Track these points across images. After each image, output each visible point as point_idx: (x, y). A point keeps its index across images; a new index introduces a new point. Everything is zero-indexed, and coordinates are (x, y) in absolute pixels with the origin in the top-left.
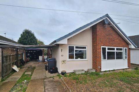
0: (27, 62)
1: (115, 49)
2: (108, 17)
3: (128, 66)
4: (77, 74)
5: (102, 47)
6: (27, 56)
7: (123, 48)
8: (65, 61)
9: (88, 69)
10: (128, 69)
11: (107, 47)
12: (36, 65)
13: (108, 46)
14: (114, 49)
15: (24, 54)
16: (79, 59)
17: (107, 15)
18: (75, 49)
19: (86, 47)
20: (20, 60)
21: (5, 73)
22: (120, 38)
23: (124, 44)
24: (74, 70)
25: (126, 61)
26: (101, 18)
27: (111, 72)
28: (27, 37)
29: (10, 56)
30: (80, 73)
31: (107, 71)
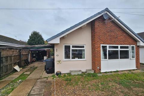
0: (32, 62)
1: (119, 47)
2: (109, 12)
3: (137, 67)
4: (73, 74)
5: (101, 45)
6: (32, 57)
7: (129, 46)
8: (60, 61)
9: (86, 70)
10: (137, 70)
11: (108, 46)
12: (39, 65)
13: (110, 44)
14: (117, 47)
15: (29, 55)
16: (77, 59)
17: (107, 10)
18: (71, 48)
19: (85, 46)
20: (25, 60)
21: (5, 72)
22: (124, 34)
23: (130, 40)
24: (70, 71)
25: (134, 61)
26: (99, 13)
27: (113, 73)
28: (35, 38)
29: (11, 57)
30: (76, 74)
31: (108, 72)
